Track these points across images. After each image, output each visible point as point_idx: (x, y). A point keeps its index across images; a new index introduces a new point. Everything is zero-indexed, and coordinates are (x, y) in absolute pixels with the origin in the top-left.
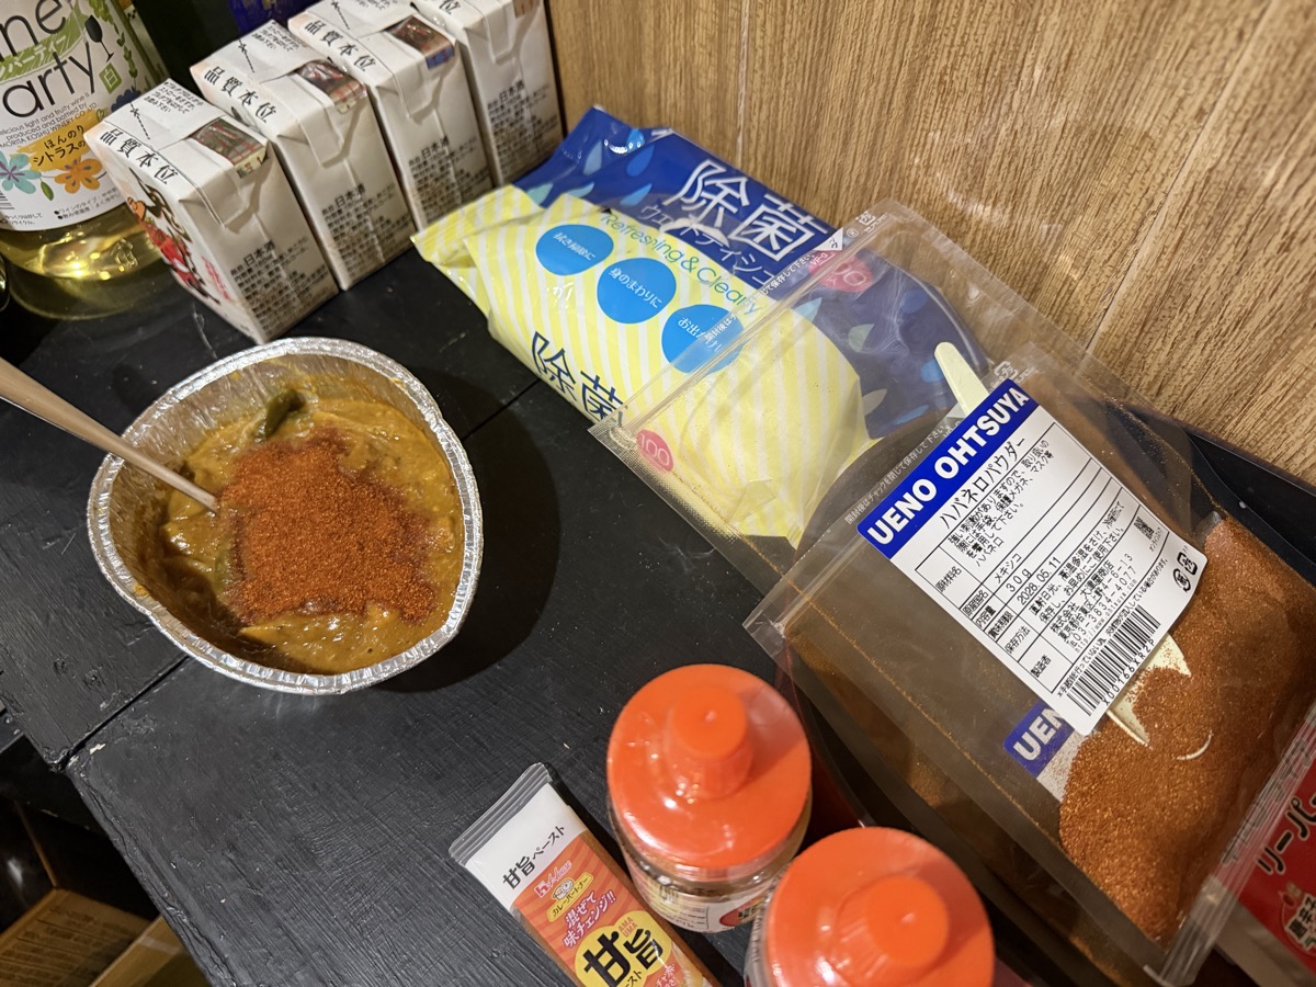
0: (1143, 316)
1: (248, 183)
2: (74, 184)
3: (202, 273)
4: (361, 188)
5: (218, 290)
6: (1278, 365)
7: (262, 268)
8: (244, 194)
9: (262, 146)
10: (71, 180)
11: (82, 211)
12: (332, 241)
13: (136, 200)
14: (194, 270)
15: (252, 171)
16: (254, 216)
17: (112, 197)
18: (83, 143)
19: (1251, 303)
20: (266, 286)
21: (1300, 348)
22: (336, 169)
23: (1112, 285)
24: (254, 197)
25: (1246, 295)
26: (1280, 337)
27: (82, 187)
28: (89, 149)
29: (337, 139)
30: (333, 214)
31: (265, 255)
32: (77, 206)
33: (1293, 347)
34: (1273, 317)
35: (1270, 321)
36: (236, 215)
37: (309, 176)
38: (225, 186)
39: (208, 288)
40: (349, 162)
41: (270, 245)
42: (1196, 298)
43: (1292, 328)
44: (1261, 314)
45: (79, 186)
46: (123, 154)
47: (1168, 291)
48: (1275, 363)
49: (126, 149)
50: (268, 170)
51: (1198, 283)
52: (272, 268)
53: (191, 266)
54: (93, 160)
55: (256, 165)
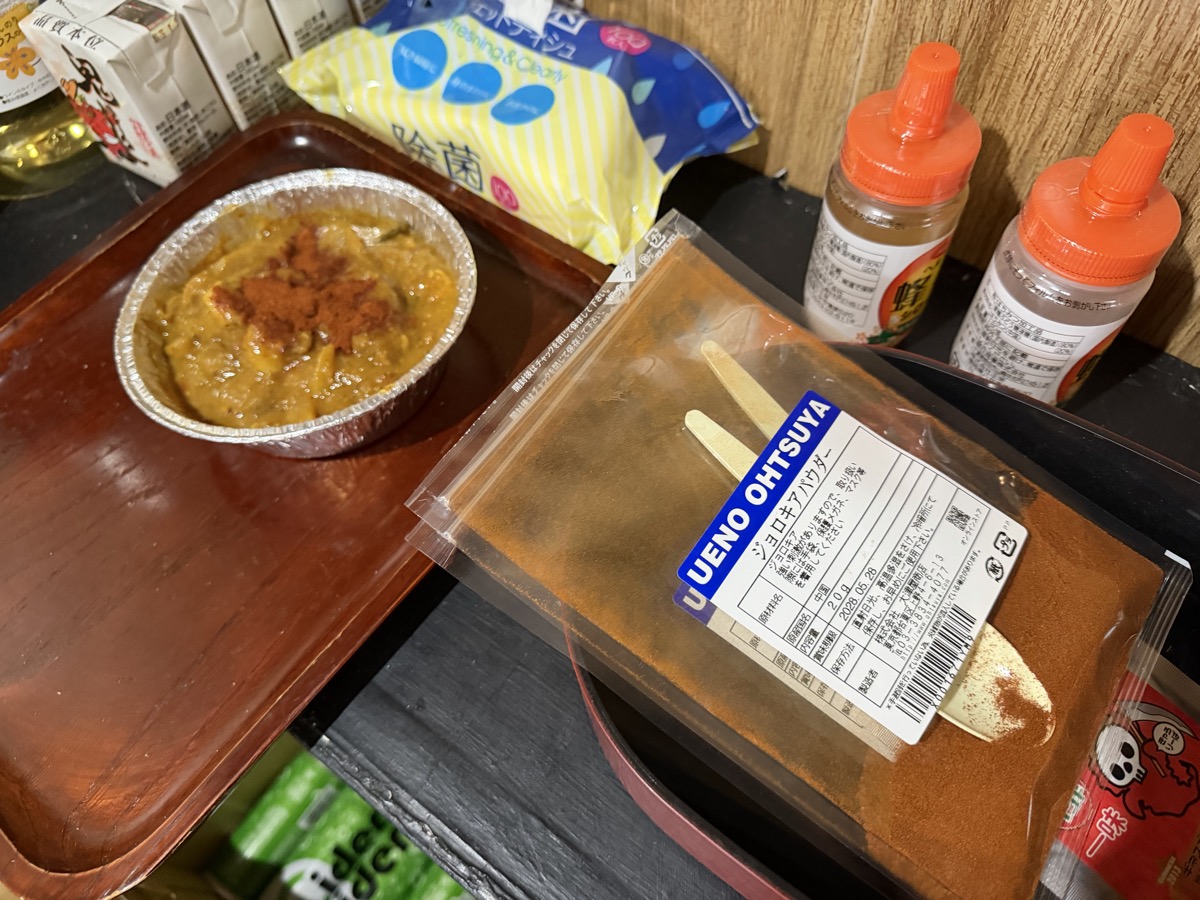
0: (885, 56)
1: (163, 47)
2: (13, 70)
3: (131, 138)
4: (257, 56)
5: (146, 150)
6: (985, 71)
7: (181, 125)
8: (160, 57)
9: (171, 16)
10: (11, 67)
11: (23, 96)
12: (237, 104)
13: (68, 80)
14: (123, 138)
15: (165, 37)
16: (170, 78)
17: (47, 82)
18: (19, 32)
19: (957, 23)
20: (187, 142)
21: (997, 51)
22: (233, 37)
23: (859, 36)
24: (169, 59)
25: (952, 17)
26: (982, 46)
27: (21, 74)
28: (24, 37)
29: (232, 10)
30: (235, 78)
31: (183, 114)
32: (18, 91)
33: (993, 51)
34: (974, 30)
35: (973, 34)
36: (155, 76)
37: (213, 43)
38: (144, 50)
39: (137, 153)
40: (245, 31)
41: (186, 105)
42: (919, 29)
43: (989, 35)
44: (966, 29)
45: (17, 74)
46: (55, 33)
47: (899, 28)
48: (982, 69)
49: (57, 28)
50: (178, 38)
51: (918, 15)
52: (190, 126)
53: (120, 134)
54: (29, 49)
55: (167, 32)
